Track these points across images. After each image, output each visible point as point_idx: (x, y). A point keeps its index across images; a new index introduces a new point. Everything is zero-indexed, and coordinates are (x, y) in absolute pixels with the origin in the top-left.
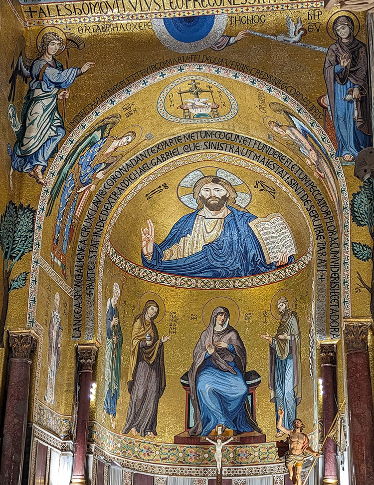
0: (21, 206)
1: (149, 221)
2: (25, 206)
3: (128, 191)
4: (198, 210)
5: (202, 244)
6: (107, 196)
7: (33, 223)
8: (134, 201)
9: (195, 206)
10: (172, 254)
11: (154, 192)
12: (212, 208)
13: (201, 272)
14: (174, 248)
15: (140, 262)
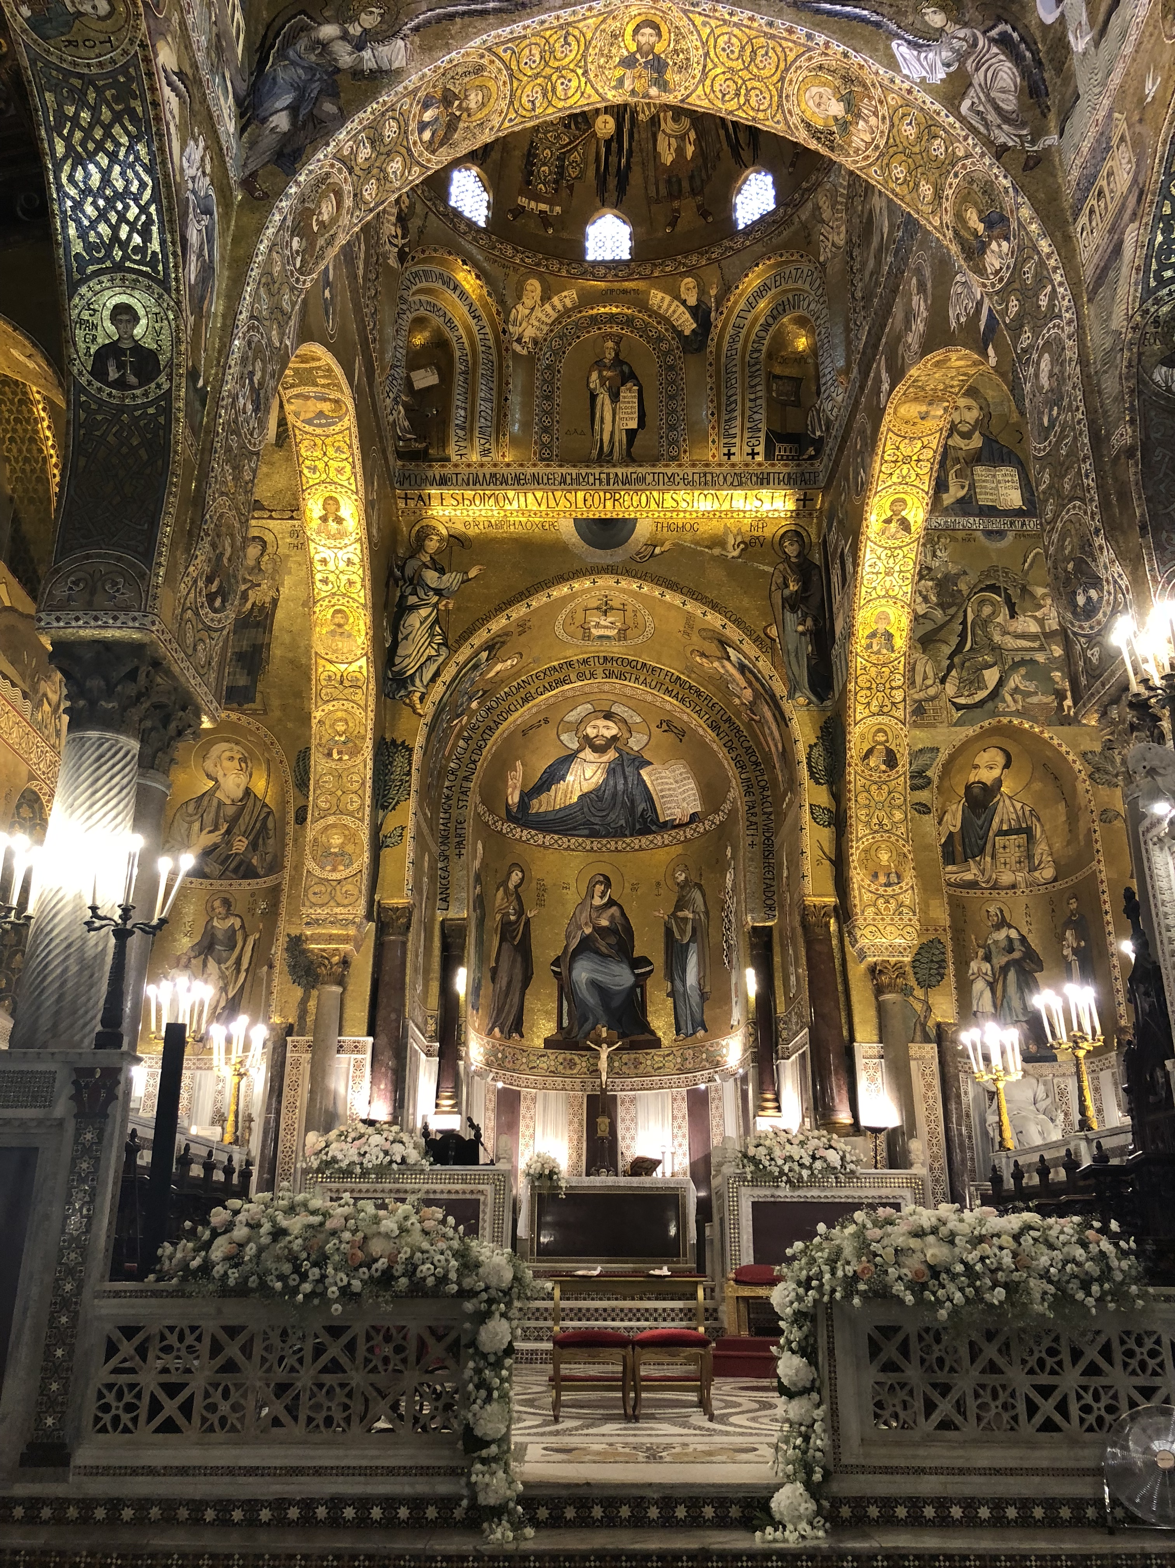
0: (394, 741)
1: (518, 763)
2: (399, 742)
3: (505, 724)
4: (579, 751)
5: (578, 793)
6: (481, 730)
7: (410, 764)
8: (508, 740)
9: (575, 746)
10: (542, 805)
11: (531, 727)
12: (596, 749)
13: (574, 829)
14: (544, 797)
15: (503, 814)
